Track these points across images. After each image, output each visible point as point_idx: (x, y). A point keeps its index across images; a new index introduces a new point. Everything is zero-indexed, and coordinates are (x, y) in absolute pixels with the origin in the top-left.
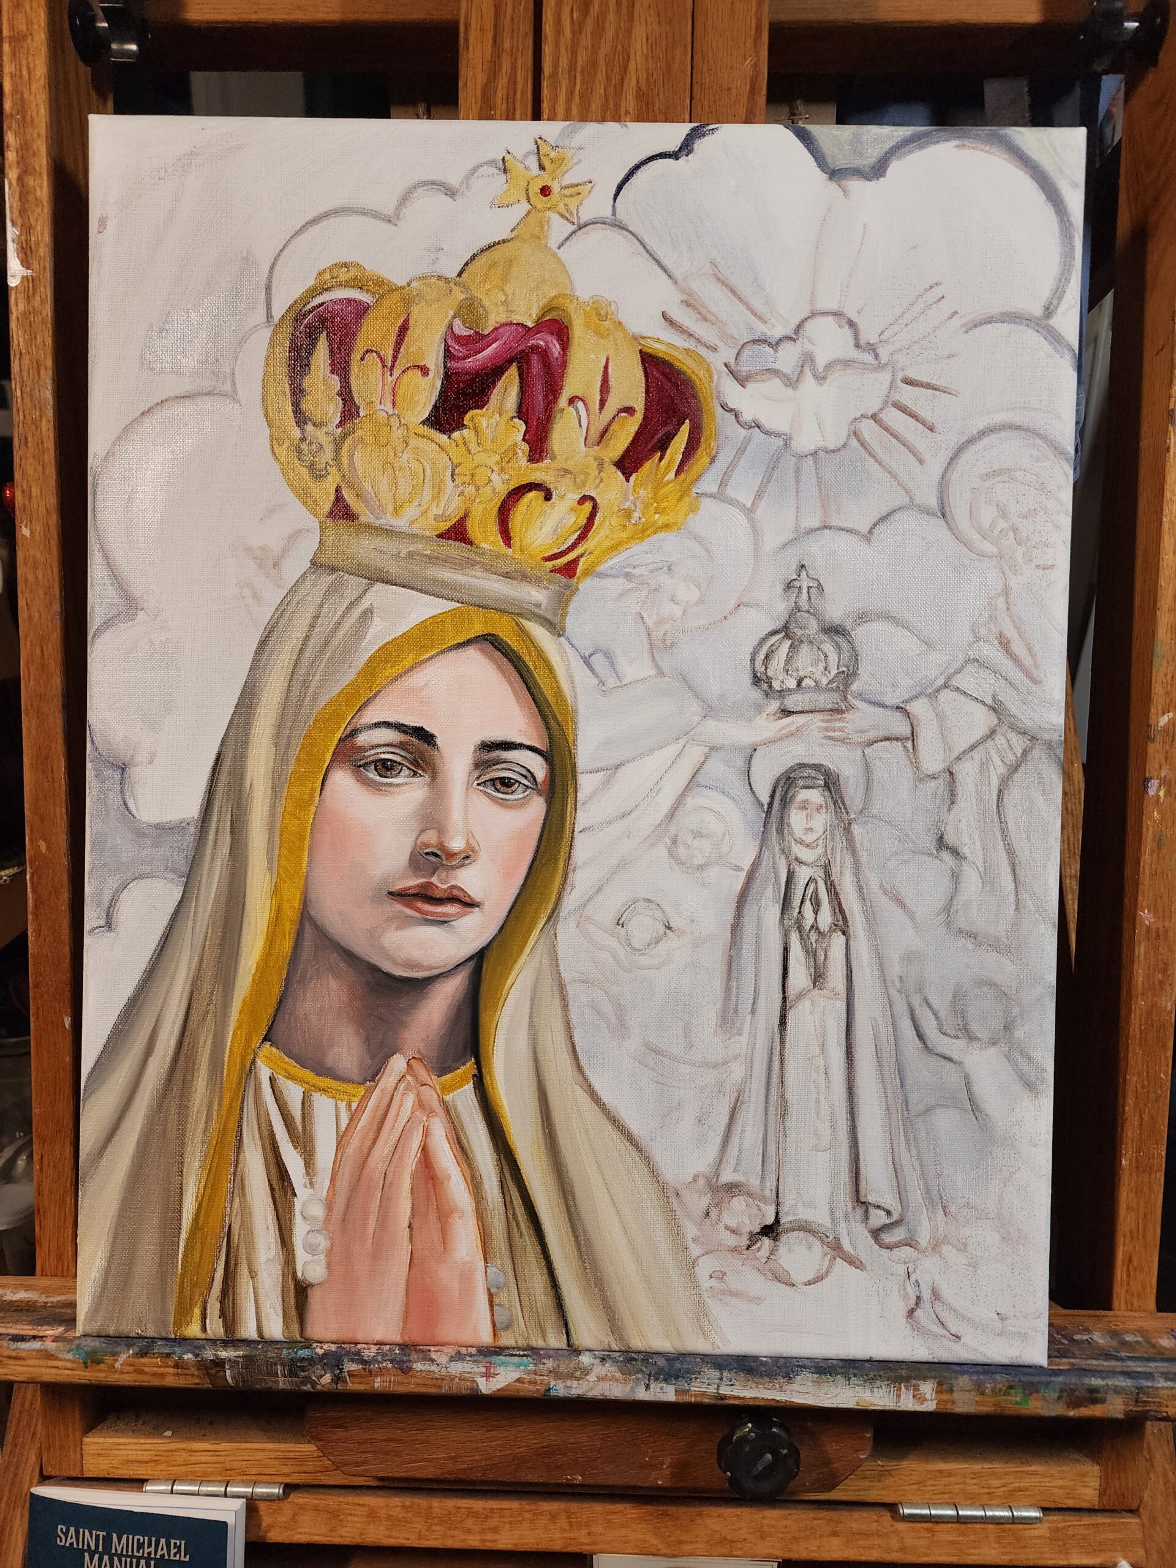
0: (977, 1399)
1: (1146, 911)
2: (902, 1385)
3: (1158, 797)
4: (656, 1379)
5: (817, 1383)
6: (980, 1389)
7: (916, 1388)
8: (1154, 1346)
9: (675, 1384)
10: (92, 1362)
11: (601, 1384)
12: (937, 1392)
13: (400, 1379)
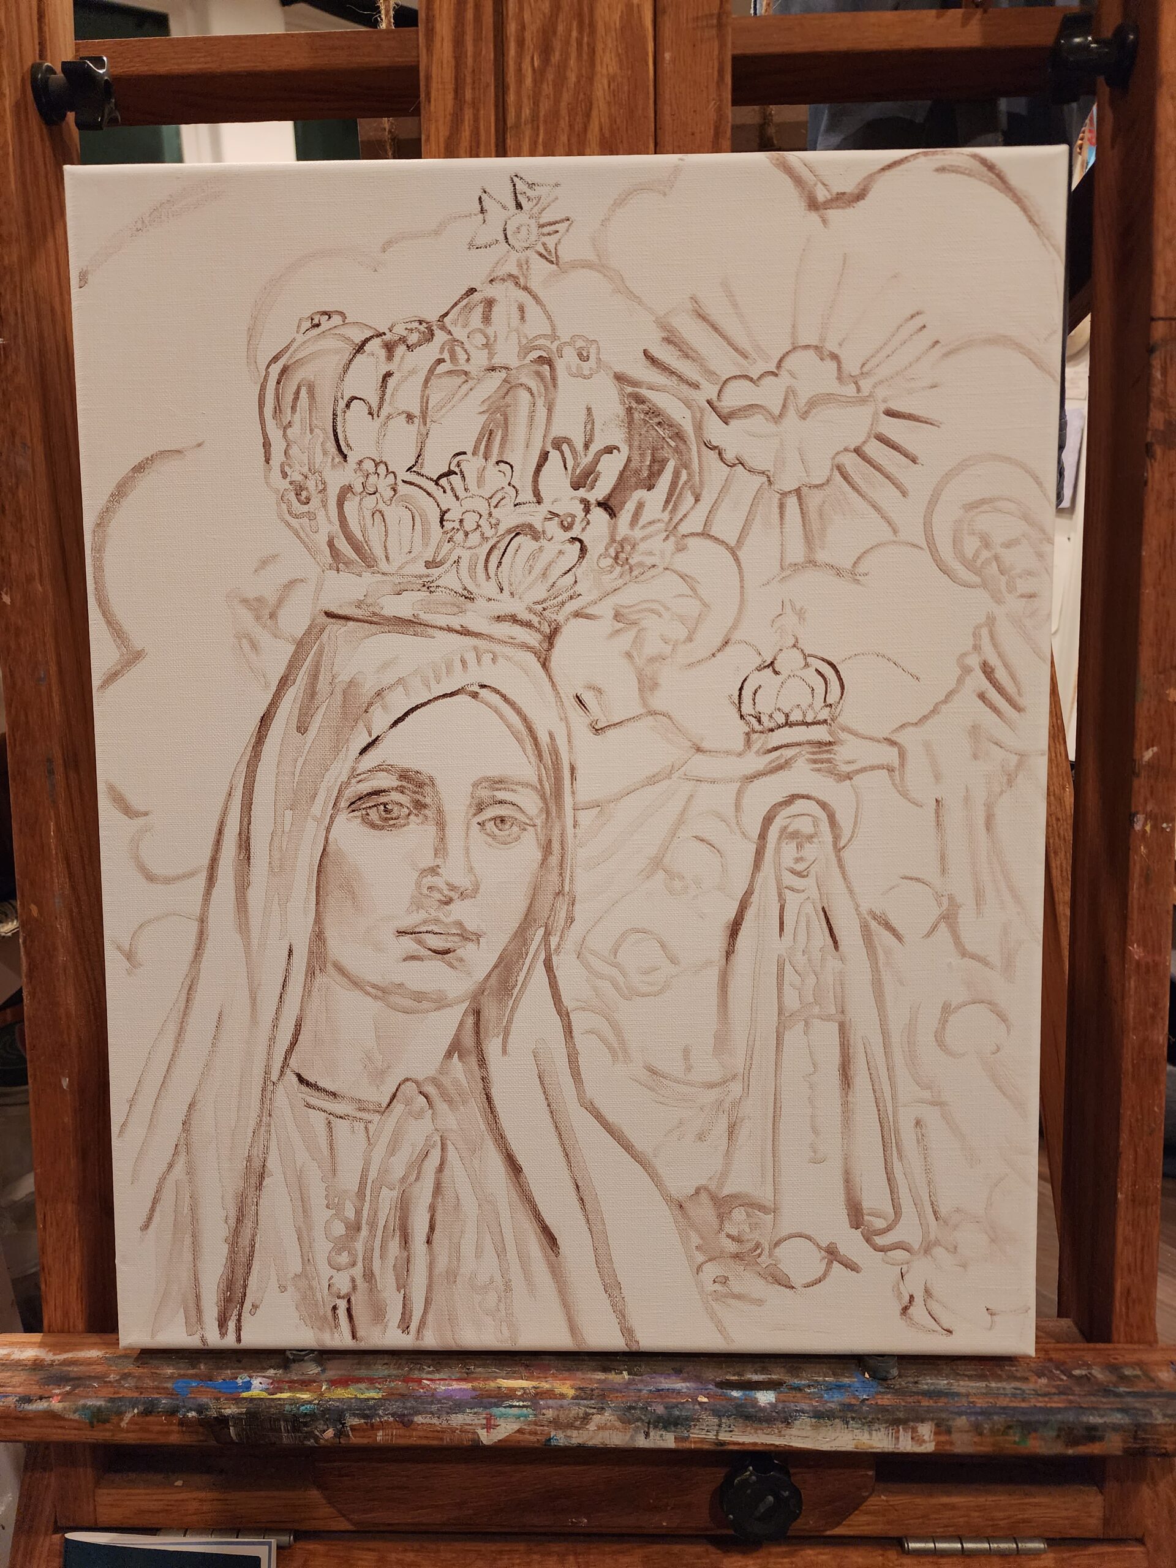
0: (975, 1439)
1: (1135, 946)
2: (901, 1428)
3: (1145, 831)
4: (656, 1427)
5: (815, 1427)
6: (977, 1429)
7: (914, 1430)
8: (1152, 1380)
9: (674, 1432)
10: (98, 1421)
11: (601, 1434)
12: (936, 1434)
13: (401, 1432)
